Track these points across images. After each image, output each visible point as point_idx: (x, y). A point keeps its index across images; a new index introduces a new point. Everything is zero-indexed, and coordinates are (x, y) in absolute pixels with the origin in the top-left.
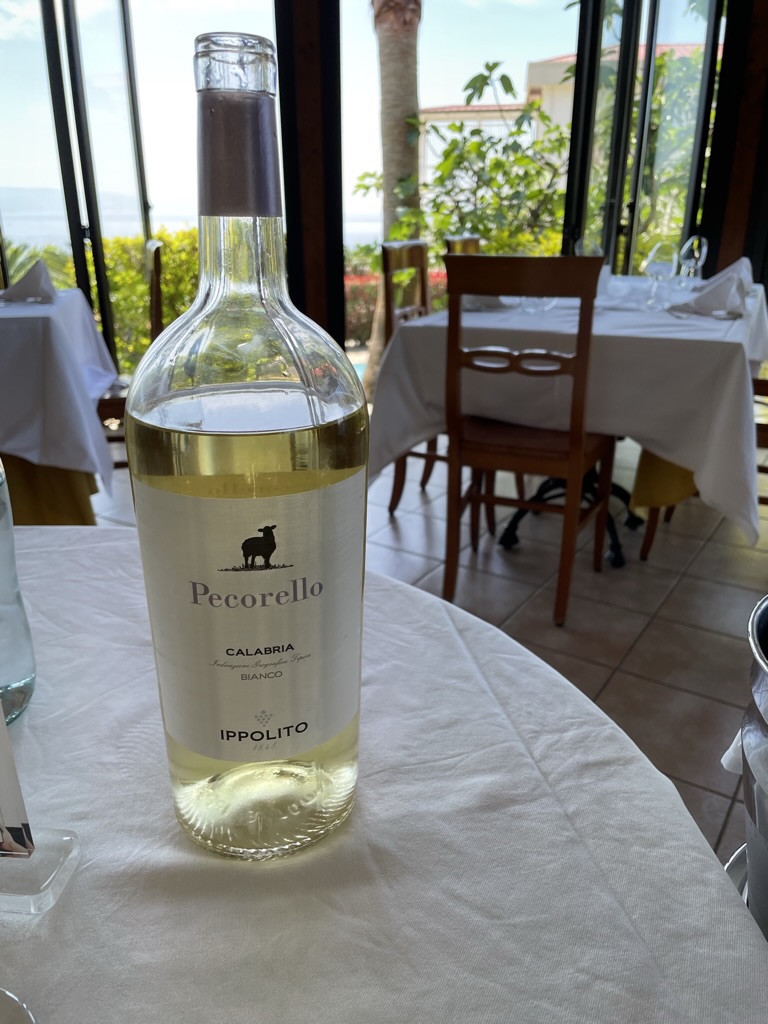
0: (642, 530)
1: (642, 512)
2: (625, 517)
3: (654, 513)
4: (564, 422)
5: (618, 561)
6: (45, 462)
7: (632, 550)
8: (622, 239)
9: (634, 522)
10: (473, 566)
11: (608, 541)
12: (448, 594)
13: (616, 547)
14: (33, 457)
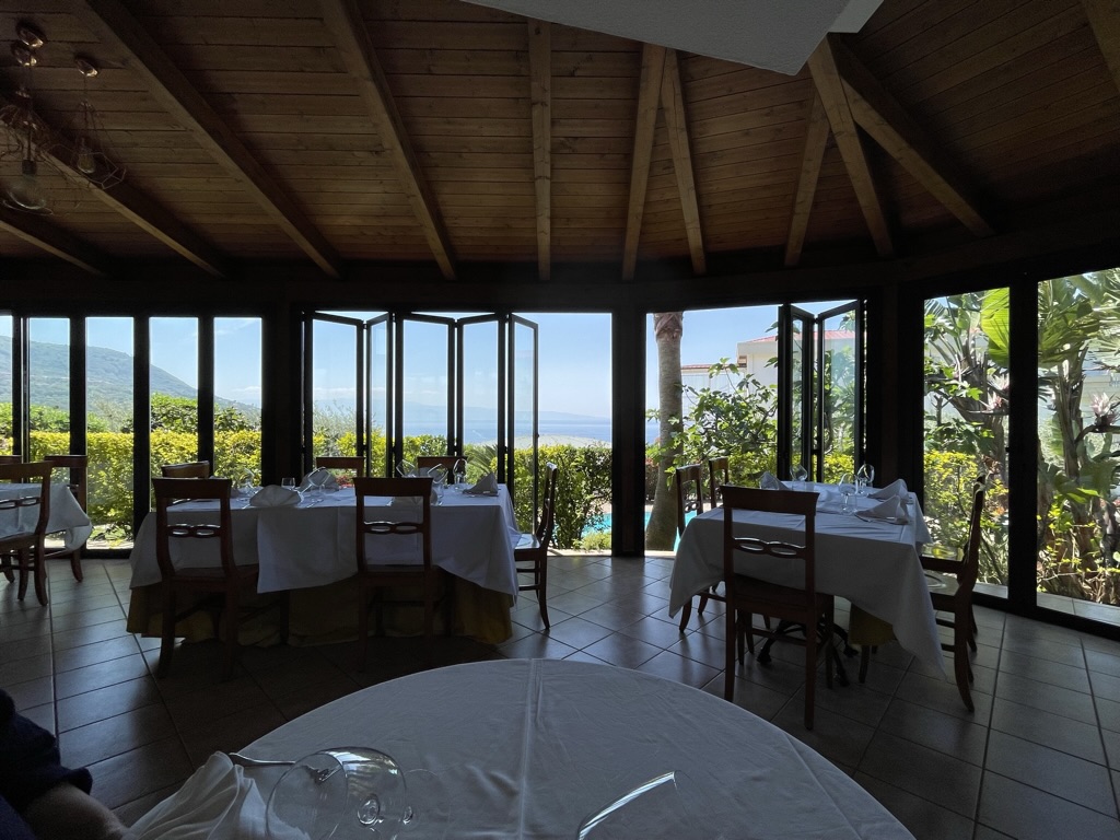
0: (858, 658)
1: (857, 647)
2: (842, 647)
3: (865, 649)
4: (801, 584)
5: (844, 682)
6: (487, 587)
7: (853, 675)
8: (815, 458)
9: (850, 652)
10: (741, 676)
11: (835, 666)
12: (729, 696)
13: (842, 672)
14: (481, 584)
